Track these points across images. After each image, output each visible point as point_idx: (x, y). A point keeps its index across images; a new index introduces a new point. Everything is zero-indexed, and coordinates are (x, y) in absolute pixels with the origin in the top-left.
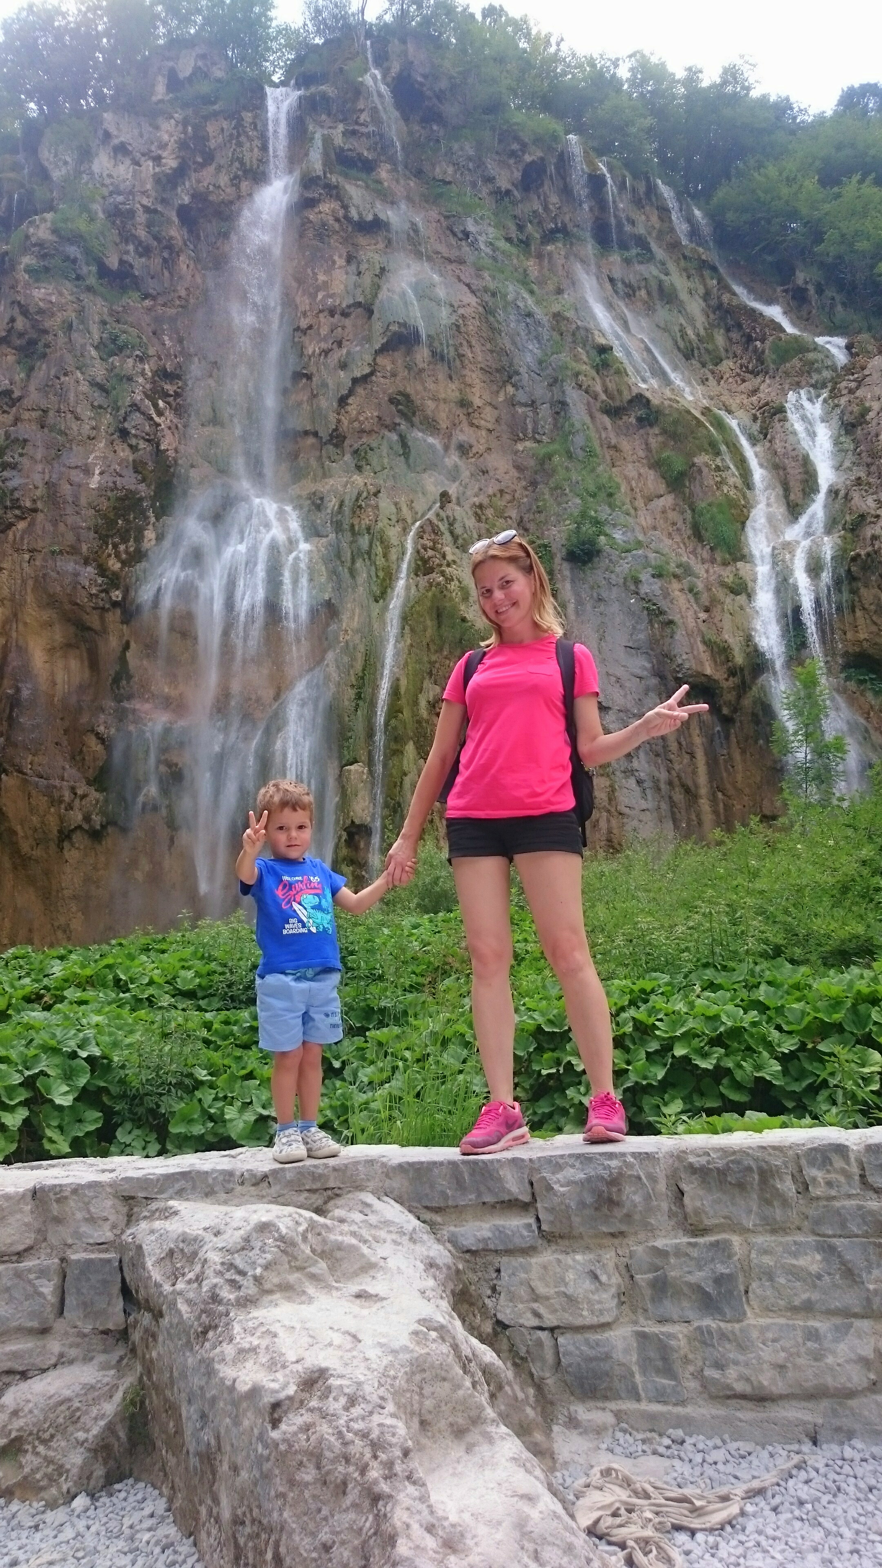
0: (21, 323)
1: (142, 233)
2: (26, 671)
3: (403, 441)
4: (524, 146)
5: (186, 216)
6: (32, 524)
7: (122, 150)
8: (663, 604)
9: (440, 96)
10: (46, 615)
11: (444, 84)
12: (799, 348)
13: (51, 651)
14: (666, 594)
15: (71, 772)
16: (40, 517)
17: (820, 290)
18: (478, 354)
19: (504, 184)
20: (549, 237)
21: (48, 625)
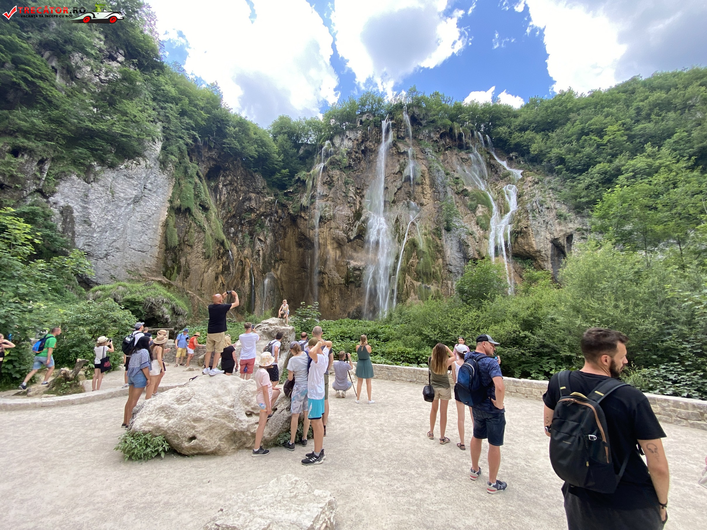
0: (329, 179)
1: (353, 157)
2: (328, 253)
3: (408, 203)
4: (441, 129)
5: (364, 152)
7: (350, 139)
8: (466, 241)
9: (421, 119)
10: (332, 241)
11: (422, 117)
12: (508, 174)
13: (333, 249)
14: (467, 239)
15: (337, 275)
16: (332, 221)
17: (516, 157)
18: (427, 181)
19: (435, 139)
20: (446, 149)
21: (333, 243)
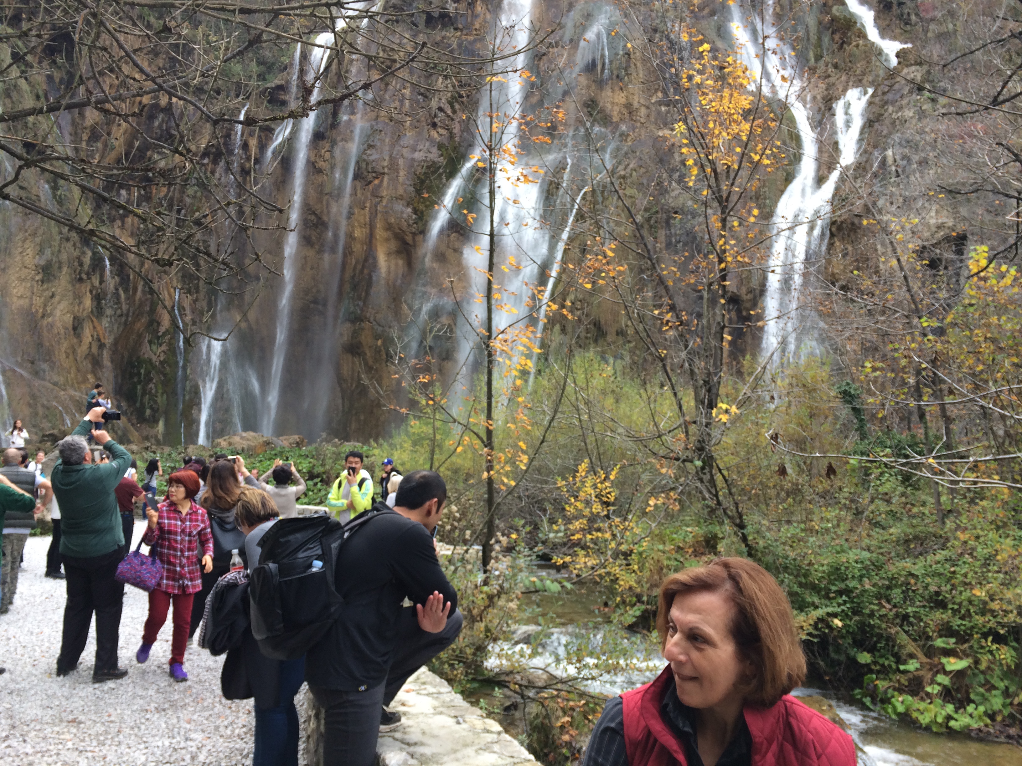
2: (375, 265)
6: (382, 181)
10: (385, 234)
13: (389, 254)
16: (386, 178)
18: (640, 72)
21: (387, 240)
